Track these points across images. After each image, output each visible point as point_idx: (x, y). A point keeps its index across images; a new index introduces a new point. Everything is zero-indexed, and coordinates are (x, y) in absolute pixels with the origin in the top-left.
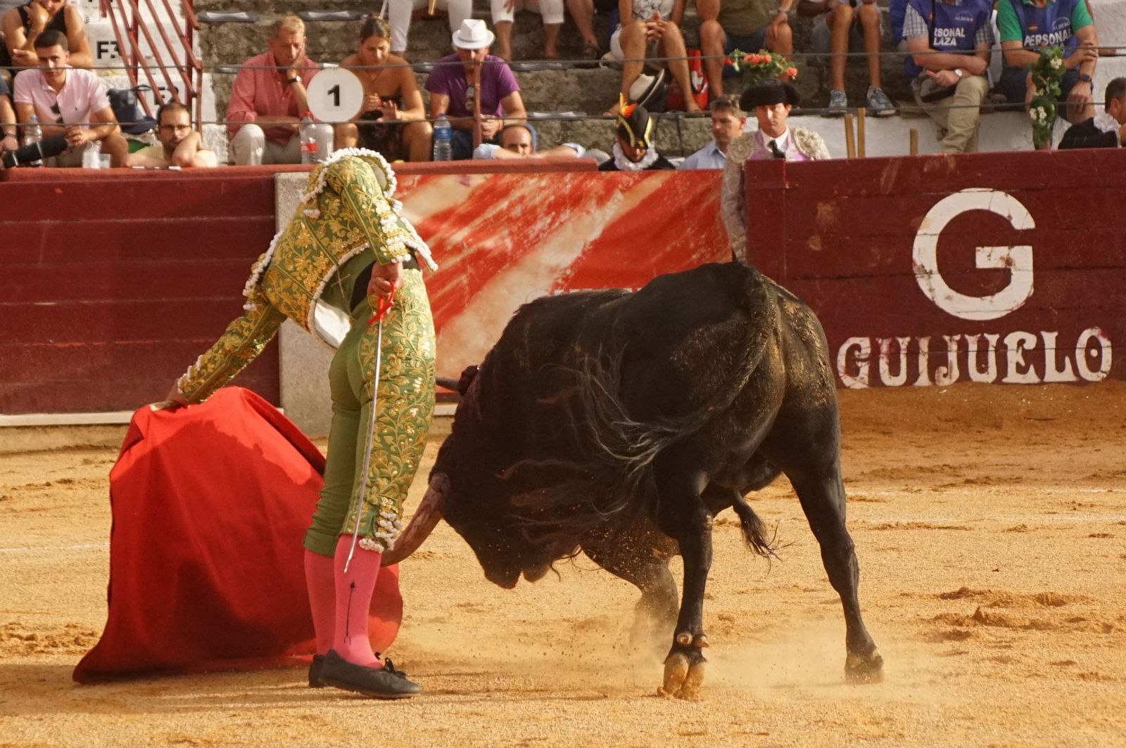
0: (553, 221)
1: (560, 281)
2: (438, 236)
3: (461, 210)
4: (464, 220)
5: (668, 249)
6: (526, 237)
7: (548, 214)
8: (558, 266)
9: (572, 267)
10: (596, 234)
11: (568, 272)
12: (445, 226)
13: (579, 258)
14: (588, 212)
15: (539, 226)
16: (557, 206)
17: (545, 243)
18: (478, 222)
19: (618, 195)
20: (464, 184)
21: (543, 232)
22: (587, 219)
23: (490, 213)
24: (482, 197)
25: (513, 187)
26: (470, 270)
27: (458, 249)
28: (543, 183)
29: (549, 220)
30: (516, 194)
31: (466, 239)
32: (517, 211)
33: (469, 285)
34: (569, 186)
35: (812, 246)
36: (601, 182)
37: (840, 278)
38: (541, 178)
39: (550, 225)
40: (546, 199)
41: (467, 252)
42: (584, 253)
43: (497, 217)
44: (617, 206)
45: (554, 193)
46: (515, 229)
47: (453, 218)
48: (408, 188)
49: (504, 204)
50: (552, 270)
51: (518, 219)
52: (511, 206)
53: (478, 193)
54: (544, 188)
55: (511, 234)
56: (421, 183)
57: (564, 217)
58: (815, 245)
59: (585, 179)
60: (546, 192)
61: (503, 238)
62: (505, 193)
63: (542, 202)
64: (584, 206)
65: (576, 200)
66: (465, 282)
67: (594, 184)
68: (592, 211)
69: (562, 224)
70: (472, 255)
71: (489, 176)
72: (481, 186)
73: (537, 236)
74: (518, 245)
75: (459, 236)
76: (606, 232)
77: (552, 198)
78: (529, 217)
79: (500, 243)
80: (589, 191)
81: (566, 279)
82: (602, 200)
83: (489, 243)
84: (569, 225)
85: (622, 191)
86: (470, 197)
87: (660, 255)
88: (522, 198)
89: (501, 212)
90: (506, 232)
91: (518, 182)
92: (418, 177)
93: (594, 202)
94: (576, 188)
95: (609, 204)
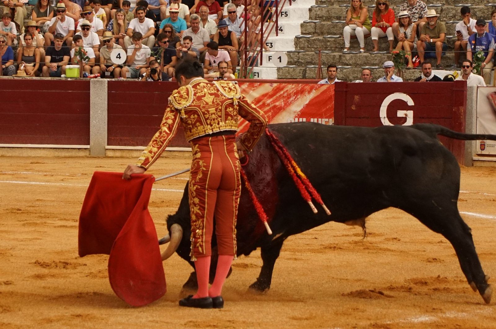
0: (295, 98)
1: (297, 115)
2: (263, 101)
3: (270, 94)
4: (271, 96)
5: (328, 107)
6: (288, 102)
7: (294, 95)
8: (296, 111)
9: (300, 111)
10: (307, 102)
11: (299, 113)
12: (265, 98)
13: (302, 109)
14: (305, 96)
15: (291, 99)
16: (296, 93)
17: (293, 104)
18: (275, 97)
19: (314, 91)
20: (271, 86)
21: (293, 101)
22: (305, 98)
23: (278, 95)
24: (276, 90)
25: (285, 87)
26: (272, 111)
27: (268, 105)
28: (293, 87)
29: (294, 97)
30: (285, 90)
31: (271, 102)
32: (285, 95)
33: (272, 115)
34: (300, 88)
35: (352, 108)
36: (309, 87)
37: (360, 118)
38: (293, 85)
39: (295, 99)
40: (294, 91)
41: (271, 106)
42: (304, 107)
43: (280, 96)
44: (313, 94)
45: (296, 89)
46: (285, 100)
47: (268, 96)
48: (256, 87)
49: (282, 92)
50: (295, 112)
51: (286, 97)
52: (284, 93)
53: (275, 88)
54: (293, 88)
55: (284, 101)
56: (259, 85)
57: (298, 97)
58: (353, 108)
59: (305, 86)
60: (294, 89)
61: (281, 102)
62: (282, 89)
63: (292, 92)
64: (304, 93)
65: (302, 92)
66: (271, 114)
67: (307, 87)
68: (307, 95)
69: (298, 99)
70: (273, 107)
71: (278, 84)
72: (276, 87)
73: (291, 102)
74: (285, 104)
75: (269, 101)
76: (310, 102)
77: (295, 91)
78: (289, 96)
79: (280, 103)
80: (306, 89)
81: (298, 115)
82: (309, 92)
83: (277, 104)
84: (300, 99)
85: (315, 90)
86: (273, 90)
87: (325, 109)
88: (287, 91)
89: (281, 94)
90: (282, 100)
91: (286, 86)
92: (259, 83)
93: (307, 93)
94: (302, 88)
95: (311, 93)
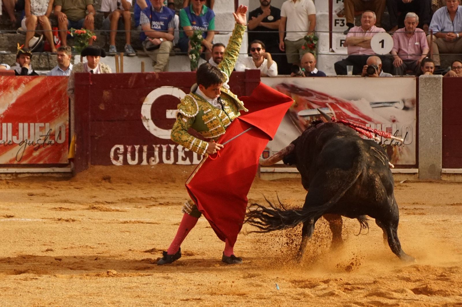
5: (43, 107)
9: (3, 114)
10: (13, 101)
11: (2, 116)
13: (7, 111)
14: (10, 92)
19: (23, 86)
22: (10, 95)
34: (3, 81)
36: (16, 80)
37: (112, 121)
42: (8, 108)
44: (22, 90)
58: (102, 107)
59: (9, 79)
64: (9, 89)
65: (5, 87)
67: (13, 81)
68: (12, 91)
76: (17, 100)
80: (11, 83)
81: (1, 119)
82: (16, 87)
84: (3, 97)
85: (24, 84)
87: (39, 110)
93: (13, 88)
94: (5, 83)
95: (19, 89)
